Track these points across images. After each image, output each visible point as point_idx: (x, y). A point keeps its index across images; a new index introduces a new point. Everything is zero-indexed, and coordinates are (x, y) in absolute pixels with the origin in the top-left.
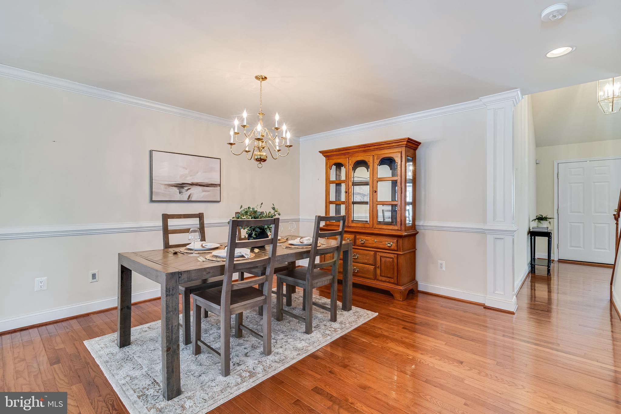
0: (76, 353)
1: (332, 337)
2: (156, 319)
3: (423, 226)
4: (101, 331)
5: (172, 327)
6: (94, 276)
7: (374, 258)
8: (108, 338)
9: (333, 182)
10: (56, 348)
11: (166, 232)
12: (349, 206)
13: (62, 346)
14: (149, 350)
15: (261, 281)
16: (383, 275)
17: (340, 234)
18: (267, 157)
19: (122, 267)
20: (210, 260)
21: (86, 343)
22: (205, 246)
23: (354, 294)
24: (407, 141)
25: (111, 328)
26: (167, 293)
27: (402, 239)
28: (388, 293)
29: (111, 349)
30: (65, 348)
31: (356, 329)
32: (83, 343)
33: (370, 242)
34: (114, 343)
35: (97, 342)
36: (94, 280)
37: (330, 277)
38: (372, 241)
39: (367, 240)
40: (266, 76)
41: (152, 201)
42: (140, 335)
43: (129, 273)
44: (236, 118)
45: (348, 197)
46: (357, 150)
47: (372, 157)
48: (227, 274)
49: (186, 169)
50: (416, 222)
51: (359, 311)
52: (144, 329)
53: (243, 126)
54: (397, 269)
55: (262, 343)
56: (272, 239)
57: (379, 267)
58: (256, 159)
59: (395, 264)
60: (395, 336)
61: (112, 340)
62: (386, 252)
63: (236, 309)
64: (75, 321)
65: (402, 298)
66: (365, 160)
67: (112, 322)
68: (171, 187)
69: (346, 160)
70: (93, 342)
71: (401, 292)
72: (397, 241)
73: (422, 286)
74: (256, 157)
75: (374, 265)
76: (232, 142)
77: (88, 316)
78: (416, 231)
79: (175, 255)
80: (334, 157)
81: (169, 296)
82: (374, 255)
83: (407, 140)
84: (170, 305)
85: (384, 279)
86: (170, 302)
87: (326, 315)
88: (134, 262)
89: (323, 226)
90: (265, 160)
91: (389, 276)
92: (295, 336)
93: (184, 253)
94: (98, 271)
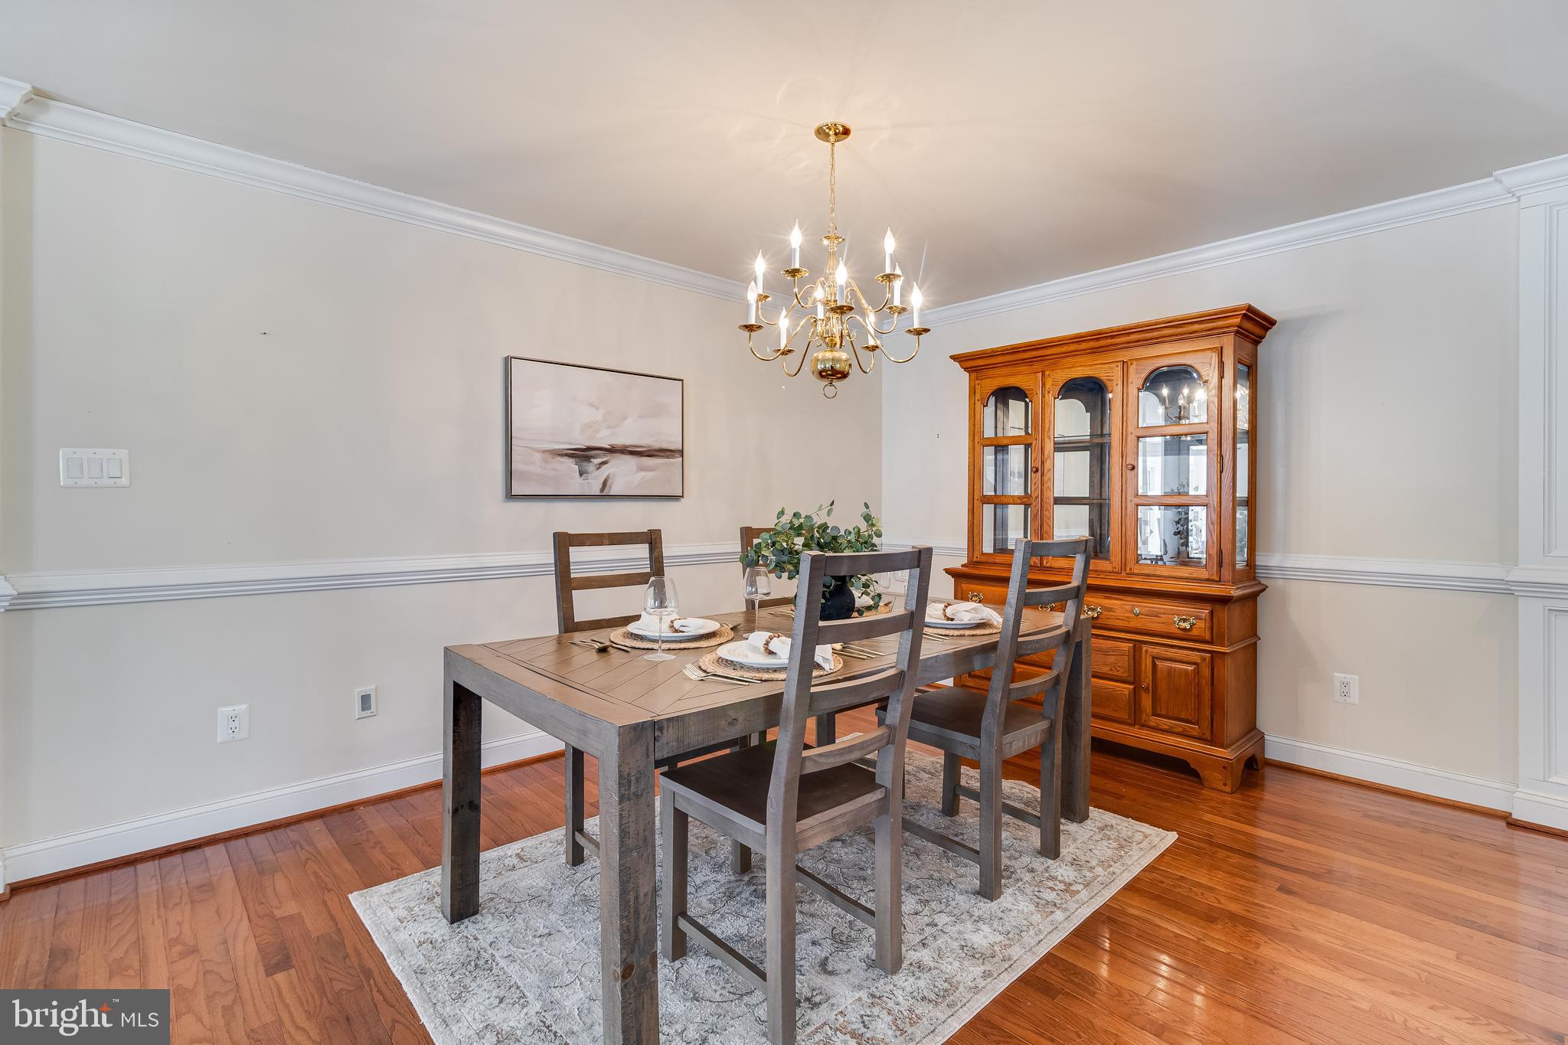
0: (333, 935)
1: (1068, 914)
2: (536, 831)
3: (1281, 568)
4: (392, 860)
5: (637, 898)
6: (366, 701)
7: (1132, 661)
8: (413, 887)
9: (988, 442)
10: (278, 913)
11: (566, 584)
12: (1046, 510)
13: (291, 908)
14: (535, 936)
15: (875, 742)
16: (1163, 712)
17: (1077, 594)
18: (850, 365)
19: (457, 687)
20: (719, 676)
21: (356, 899)
22: (682, 629)
23: (1097, 771)
24: (1245, 315)
25: (417, 853)
26: (623, 792)
27: (1228, 609)
28: (1179, 767)
29: (427, 926)
30: (299, 915)
31: (1132, 887)
32: (349, 901)
33: (1119, 613)
34: (430, 907)
35: (387, 899)
36: (367, 713)
37: (1043, 725)
38: (1127, 611)
39: (1110, 610)
40: (849, 125)
41: (510, 496)
42: (500, 882)
43: (475, 704)
44: (760, 253)
45: (1042, 485)
46: (1072, 347)
47: (1120, 368)
48: (792, 726)
49: (597, 410)
50: (1257, 558)
51: (1114, 822)
52: (507, 862)
53: (790, 273)
54: (1212, 695)
55: (871, 931)
56: (912, 613)
57: (1148, 688)
58: (820, 373)
59: (1203, 682)
60: (1268, 918)
61: (425, 893)
62: (1172, 646)
63: (810, 833)
64: (317, 825)
65: (1229, 782)
66: (1096, 376)
67: (419, 833)
68: (559, 458)
69: (1036, 380)
70: (376, 899)
71: (1226, 766)
72: (1212, 613)
73: (1278, 747)
74: (820, 367)
75: (1133, 681)
76: (752, 321)
77: (353, 809)
78: (1260, 583)
79: (604, 655)
80: (998, 371)
81: (629, 799)
82: (1132, 654)
83: (1244, 312)
84: (632, 829)
85: (1165, 723)
86: (631, 820)
87: (1020, 833)
88: (496, 678)
89: (963, 566)
90: (844, 375)
91: (1183, 716)
92: (953, 903)
93: (629, 650)
94: (376, 688)
